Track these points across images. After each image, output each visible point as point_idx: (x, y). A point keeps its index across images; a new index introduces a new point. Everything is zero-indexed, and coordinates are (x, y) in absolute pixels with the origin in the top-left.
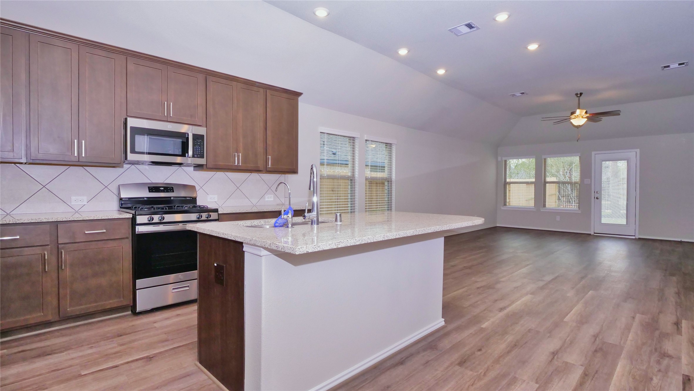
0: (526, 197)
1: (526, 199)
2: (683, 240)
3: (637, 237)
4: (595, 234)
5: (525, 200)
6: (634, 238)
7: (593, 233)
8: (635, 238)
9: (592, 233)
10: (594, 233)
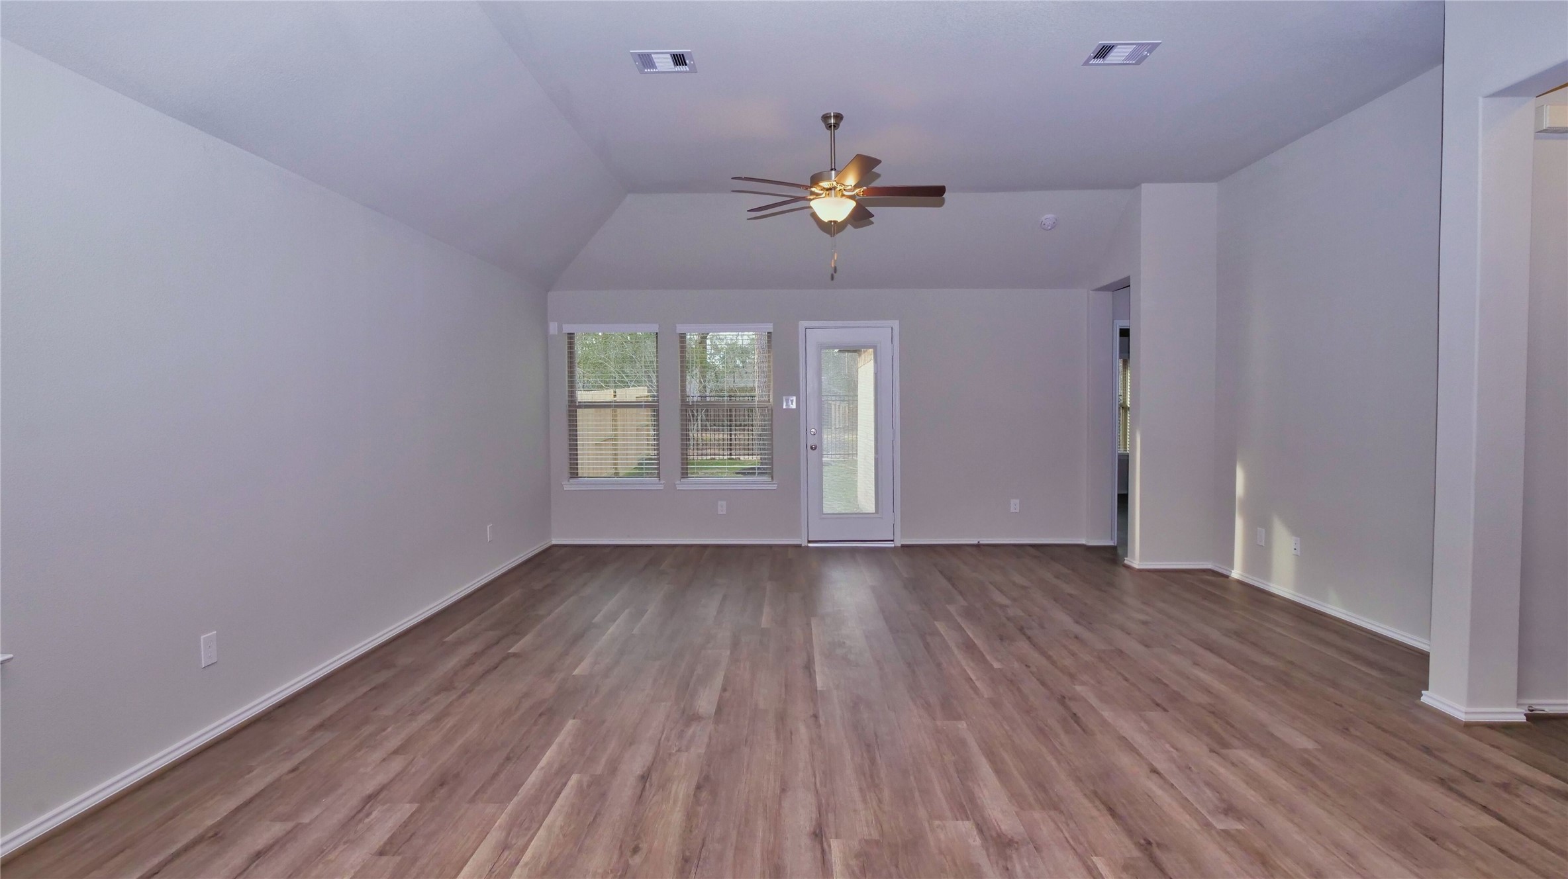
0: (597, 435)
1: (598, 440)
2: (984, 541)
3: (898, 543)
4: (810, 545)
5: (593, 445)
6: (893, 545)
7: (807, 541)
8: (895, 547)
9: (804, 543)
10: (809, 542)
